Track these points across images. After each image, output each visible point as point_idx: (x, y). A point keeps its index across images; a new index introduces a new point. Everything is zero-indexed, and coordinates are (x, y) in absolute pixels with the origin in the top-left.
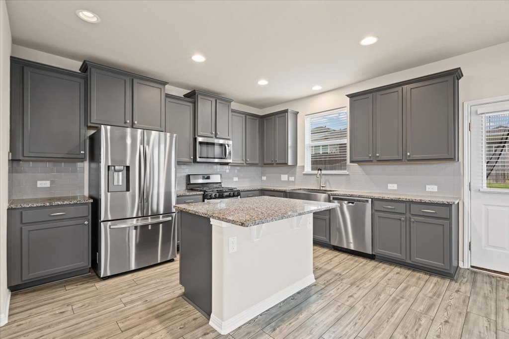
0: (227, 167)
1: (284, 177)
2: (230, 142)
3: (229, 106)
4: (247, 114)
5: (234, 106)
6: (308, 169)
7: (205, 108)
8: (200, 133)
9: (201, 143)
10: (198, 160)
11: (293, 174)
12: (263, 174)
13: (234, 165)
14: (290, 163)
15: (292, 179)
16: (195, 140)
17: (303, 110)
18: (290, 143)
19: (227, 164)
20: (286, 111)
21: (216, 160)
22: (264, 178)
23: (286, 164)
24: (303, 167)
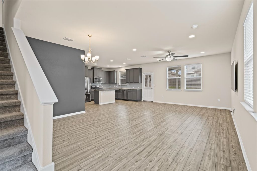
0: (101, 84)
1: (115, 86)
2: (101, 78)
3: (101, 70)
4: (105, 71)
5: (102, 70)
6: (120, 84)
7: (96, 71)
8: (95, 76)
9: (95, 79)
10: (94, 82)
11: (116, 85)
12: (110, 85)
13: (102, 83)
14: (115, 83)
15: (116, 86)
16: (94, 78)
17: (119, 70)
18: (115, 78)
19: (101, 83)
20: (114, 71)
21: (97, 82)
22: (110, 86)
23: (114, 83)
24: (118, 84)
